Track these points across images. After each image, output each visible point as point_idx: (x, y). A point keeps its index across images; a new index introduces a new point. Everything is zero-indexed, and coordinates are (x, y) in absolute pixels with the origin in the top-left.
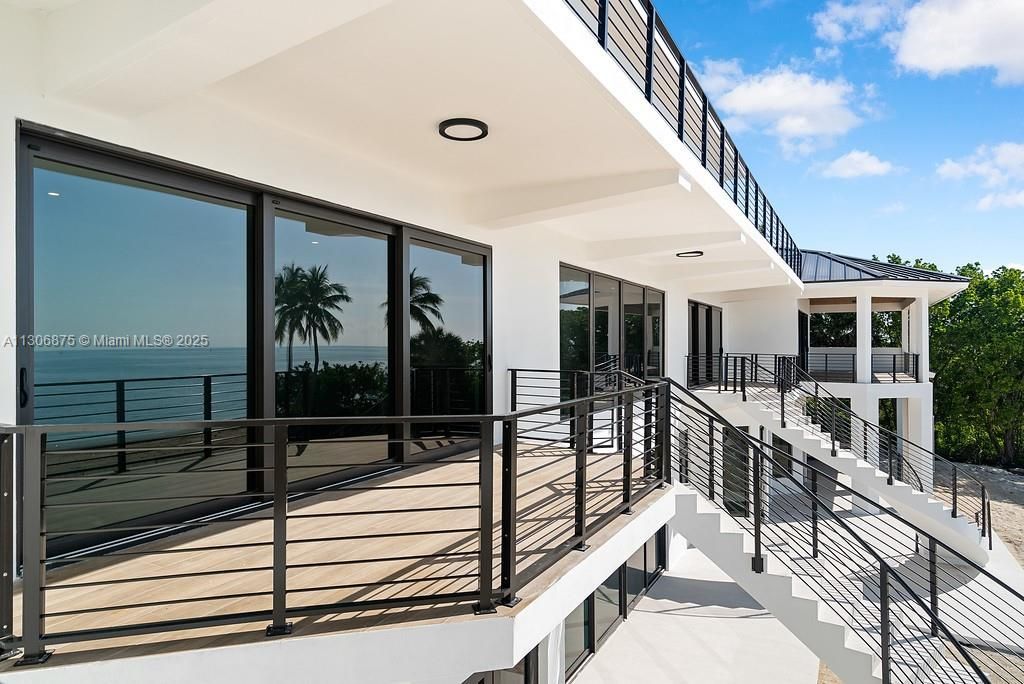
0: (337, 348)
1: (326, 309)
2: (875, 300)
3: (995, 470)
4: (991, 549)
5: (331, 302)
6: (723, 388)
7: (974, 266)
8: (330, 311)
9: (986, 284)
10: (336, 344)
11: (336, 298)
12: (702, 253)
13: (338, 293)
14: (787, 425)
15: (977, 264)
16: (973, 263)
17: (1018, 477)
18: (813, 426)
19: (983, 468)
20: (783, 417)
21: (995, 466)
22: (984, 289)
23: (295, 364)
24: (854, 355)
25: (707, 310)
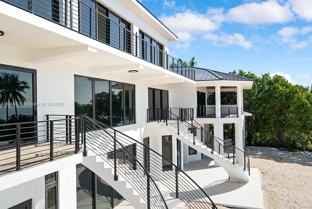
0: (23, 109)
1: (19, 92)
2: (222, 87)
3: (273, 149)
4: (249, 175)
5: (21, 89)
6: (160, 121)
7: (268, 74)
8: (20, 92)
9: (270, 81)
10: (23, 107)
11: (23, 87)
12: (137, 71)
13: (23, 85)
14: (180, 134)
15: (269, 74)
16: (267, 74)
17: (280, 151)
18: (191, 134)
19: (269, 148)
20: (178, 131)
21: (273, 148)
22: (270, 83)
23: (9, 115)
24: (215, 108)
25: (160, 92)
